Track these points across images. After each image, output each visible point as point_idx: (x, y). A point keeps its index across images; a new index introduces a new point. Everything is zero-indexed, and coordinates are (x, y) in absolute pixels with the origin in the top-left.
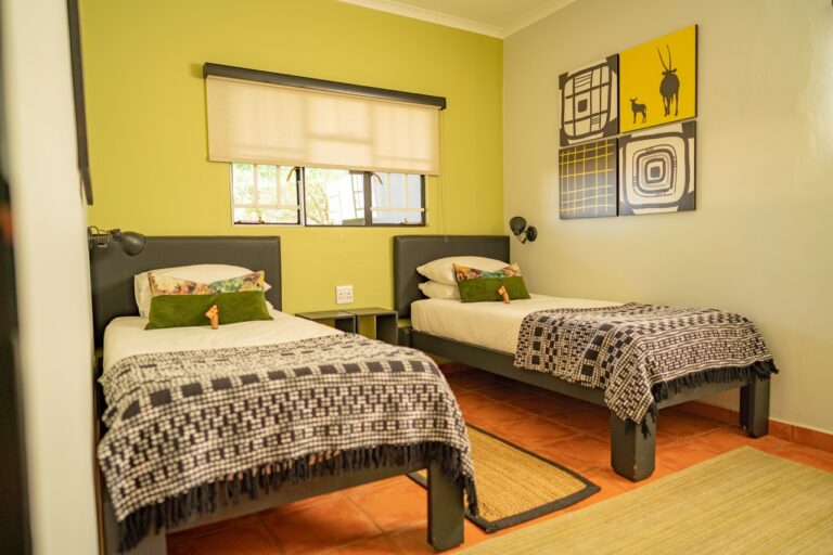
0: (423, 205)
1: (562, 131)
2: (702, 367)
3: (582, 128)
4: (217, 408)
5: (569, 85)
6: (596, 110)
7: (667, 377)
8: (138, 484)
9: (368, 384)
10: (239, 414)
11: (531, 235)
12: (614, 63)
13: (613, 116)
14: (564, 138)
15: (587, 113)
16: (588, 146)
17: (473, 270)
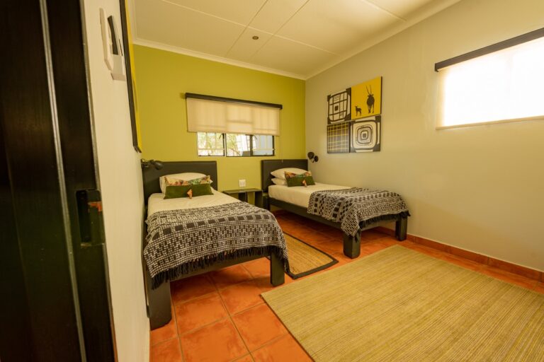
0: (273, 148)
1: (328, 118)
2: (380, 214)
3: (337, 117)
4: (189, 235)
5: (331, 100)
6: (342, 110)
7: (365, 218)
8: (159, 264)
9: (247, 224)
10: (197, 237)
11: (316, 159)
12: (349, 91)
13: (348, 113)
14: (329, 121)
15: (338, 111)
16: (338, 125)
17: (293, 174)
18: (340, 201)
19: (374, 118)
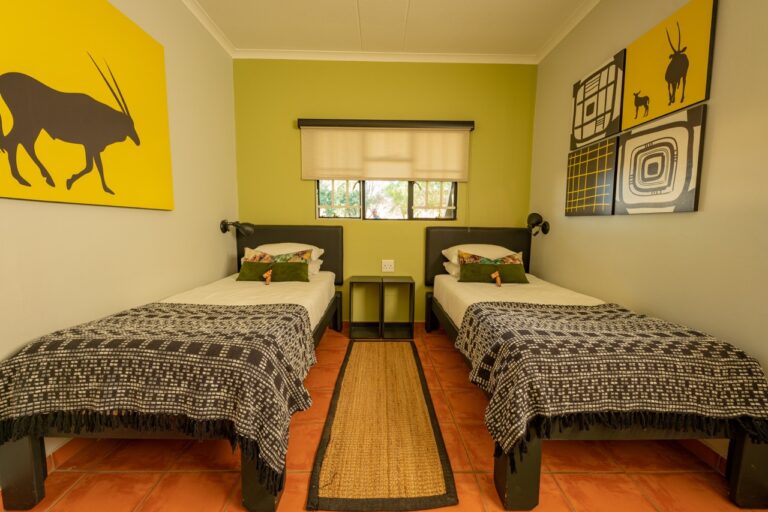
0: (455, 204)
1: (573, 136)
3: (589, 130)
5: (581, 92)
6: (601, 111)
10: (73, 369)
11: (545, 229)
12: (621, 60)
13: (616, 113)
14: (574, 141)
15: (593, 116)
16: (592, 148)
17: (474, 257)
18: (501, 341)
19: (683, 116)
